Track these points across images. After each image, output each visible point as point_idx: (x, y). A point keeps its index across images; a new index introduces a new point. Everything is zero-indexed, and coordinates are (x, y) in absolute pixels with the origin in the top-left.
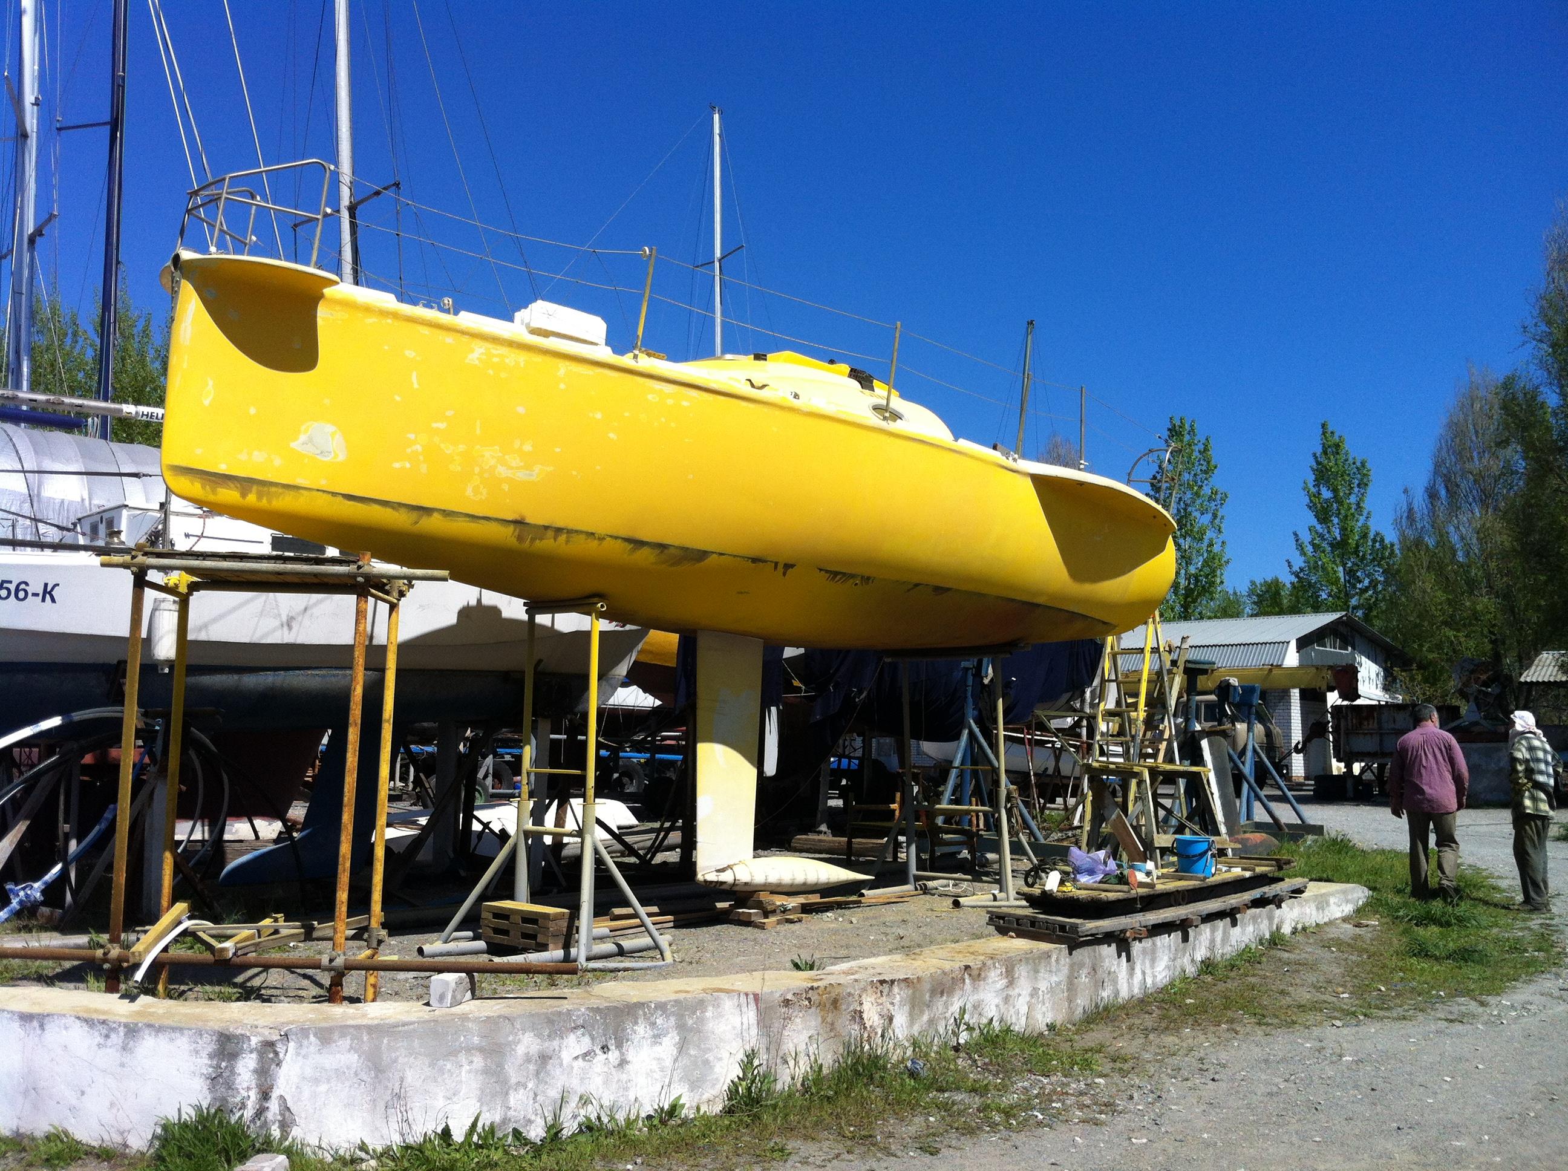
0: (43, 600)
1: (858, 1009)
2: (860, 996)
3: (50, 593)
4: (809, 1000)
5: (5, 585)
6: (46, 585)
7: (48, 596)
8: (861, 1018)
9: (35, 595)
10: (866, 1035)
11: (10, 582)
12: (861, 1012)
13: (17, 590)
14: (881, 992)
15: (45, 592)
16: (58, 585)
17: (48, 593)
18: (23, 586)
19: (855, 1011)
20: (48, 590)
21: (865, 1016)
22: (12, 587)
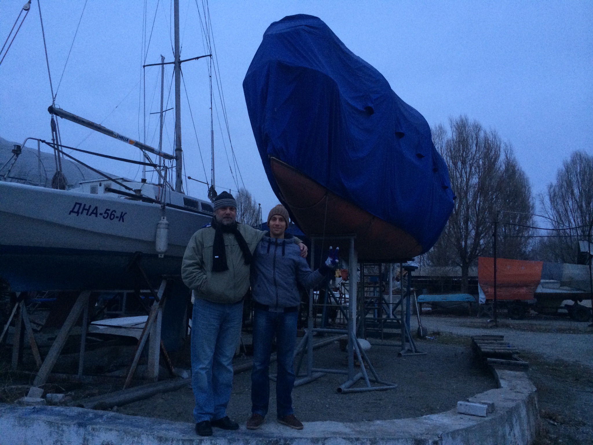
0: (119, 220)
5: (107, 211)
9: (117, 217)
15: (121, 216)
16: (126, 213)
18: (113, 213)
22: (110, 212)
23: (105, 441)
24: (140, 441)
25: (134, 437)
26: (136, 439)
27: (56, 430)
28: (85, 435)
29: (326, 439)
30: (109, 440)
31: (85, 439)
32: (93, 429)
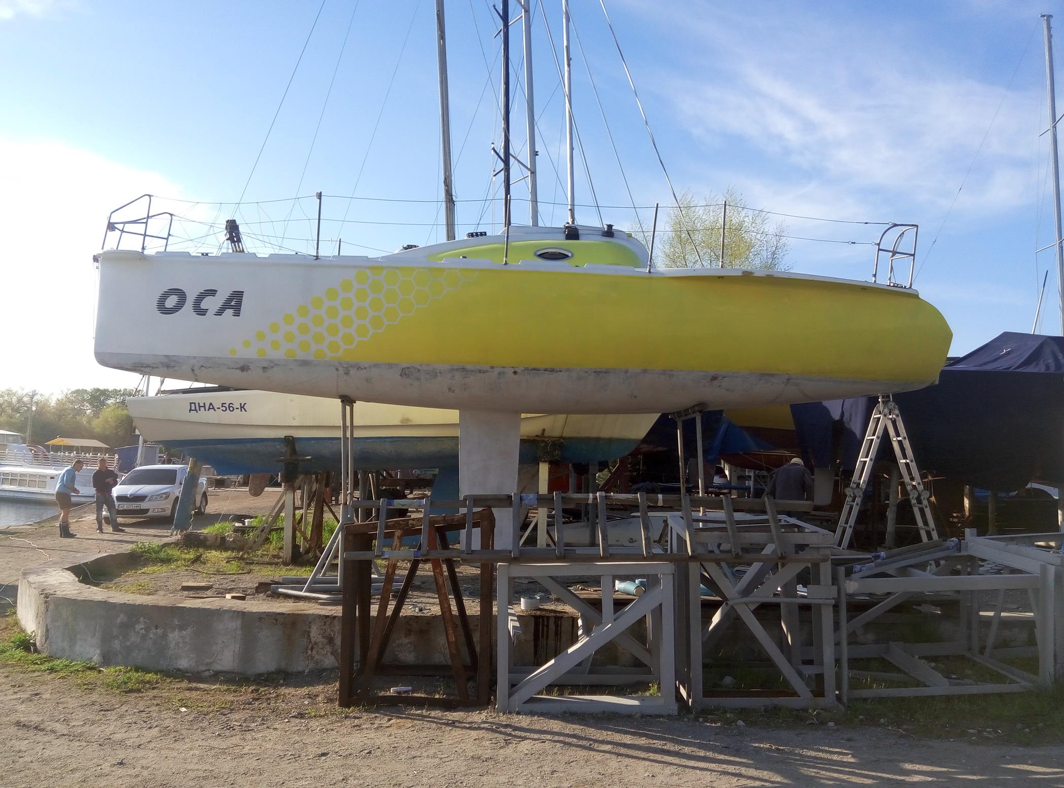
0: (241, 411)
1: (308, 630)
2: (310, 623)
3: (243, 407)
4: (277, 620)
5: (224, 405)
6: (241, 404)
7: (243, 409)
8: (309, 636)
9: (237, 408)
10: (310, 646)
11: (225, 404)
12: (309, 632)
13: (229, 407)
14: (325, 623)
15: (241, 407)
16: (245, 404)
17: (242, 407)
18: (231, 405)
19: (306, 631)
20: (242, 406)
21: (312, 635)
22: (227, 405)
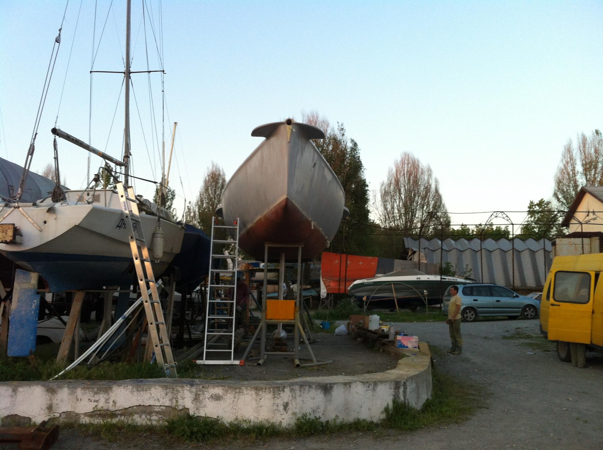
23: (214, 394)
24: (241, 391)
25: (236, 389)
26: (238, 391)
27: (172, 391)
28: (196, 392)
29: (351, 383)
30: (216, 393)
31: (196, 395)
32: (203, 387)
